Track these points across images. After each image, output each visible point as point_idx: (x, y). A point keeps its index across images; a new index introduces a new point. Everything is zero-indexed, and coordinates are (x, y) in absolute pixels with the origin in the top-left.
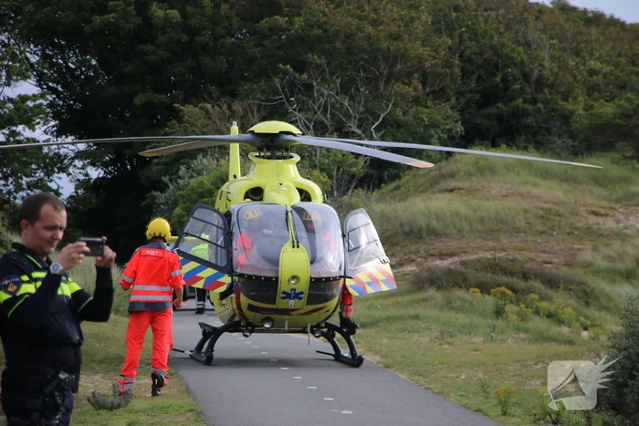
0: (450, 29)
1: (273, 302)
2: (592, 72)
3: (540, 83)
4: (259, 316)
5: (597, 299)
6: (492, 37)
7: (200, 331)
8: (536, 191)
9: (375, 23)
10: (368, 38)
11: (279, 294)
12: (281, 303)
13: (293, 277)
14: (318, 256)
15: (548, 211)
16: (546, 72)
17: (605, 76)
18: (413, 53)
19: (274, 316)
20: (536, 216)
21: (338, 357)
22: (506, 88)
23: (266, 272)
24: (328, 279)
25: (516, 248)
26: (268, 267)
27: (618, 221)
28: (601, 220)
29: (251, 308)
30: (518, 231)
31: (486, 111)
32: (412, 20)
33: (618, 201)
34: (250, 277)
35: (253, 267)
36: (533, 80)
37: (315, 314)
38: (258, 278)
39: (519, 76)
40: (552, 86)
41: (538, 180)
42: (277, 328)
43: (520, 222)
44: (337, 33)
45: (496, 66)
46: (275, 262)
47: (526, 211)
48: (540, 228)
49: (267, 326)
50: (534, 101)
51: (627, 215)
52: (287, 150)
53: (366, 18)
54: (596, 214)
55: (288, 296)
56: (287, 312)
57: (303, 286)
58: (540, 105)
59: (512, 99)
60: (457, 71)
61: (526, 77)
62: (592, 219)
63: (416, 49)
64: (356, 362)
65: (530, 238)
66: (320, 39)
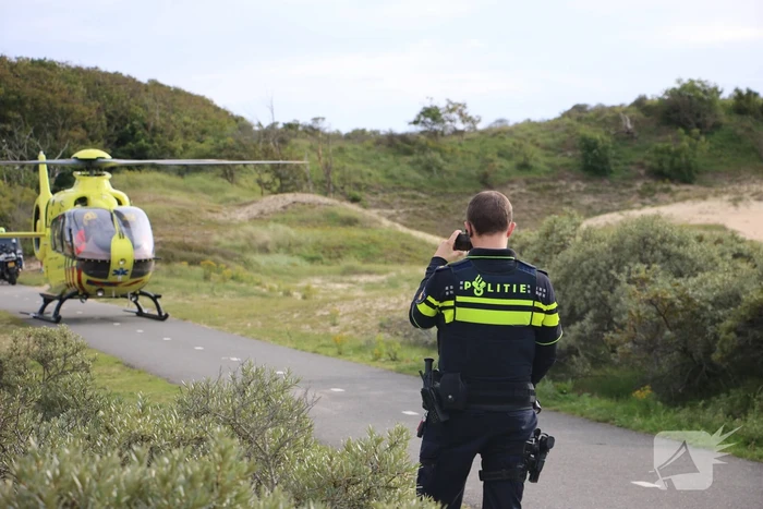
0: (95, 96)
1: (106, 276)
2: (186, 124)
3: (154, 130)
4: (95, 288)
5: (251, 265)
6: (122, 102)
7: (42, 299)
8: (173, 198)
9: (52, 91)
10: (48, 101)
11: (111, 272)
12: (111, 278)
13: (122, 260)
14: (136, 243)
15: (183, 210)
16: (158, 124)
17: (193, 126)
18: (78, 111)
19: (105, 288)
20: (177, 214)
21: (140, 313)
22: (134, 133)
23: (101, 256)
24: (146, 260)
25: (169, 235)
26: (102, 252)
27: (225, 216)
28: (215, 215)
29: (89, 282)
30: (166, 223)
31: (122, 148)
32: (74, 90)
33: (221, 203)
34: (89, 260)
35: (90, 253)
36: (150, 129)
37: (135, 286)
38: (96, 261)
39: (141, 125)
40: (162, 132)
41: (168, 190)
42: (108, 296)
43: (167, 218)
44: (26, 98)
45: (126, 120)
46: (108, 249)
47: (169, 211)
48: (181, 221)
49: (100, 294)
50: (152, 142)
51: (230, 212)
52: (101, 170)
53: (46, 89)
54: (211, 211)
55: (117, 273)
56: (115, 284)
57: (129, 266)
58: (156, 144)
59: (137, 140)
60: (105, 123)
61: (146, 126)
62: (210, 215)
63: (80, 108)
64: (162, 318)
65: (176, 228)
66: (14, 102)
